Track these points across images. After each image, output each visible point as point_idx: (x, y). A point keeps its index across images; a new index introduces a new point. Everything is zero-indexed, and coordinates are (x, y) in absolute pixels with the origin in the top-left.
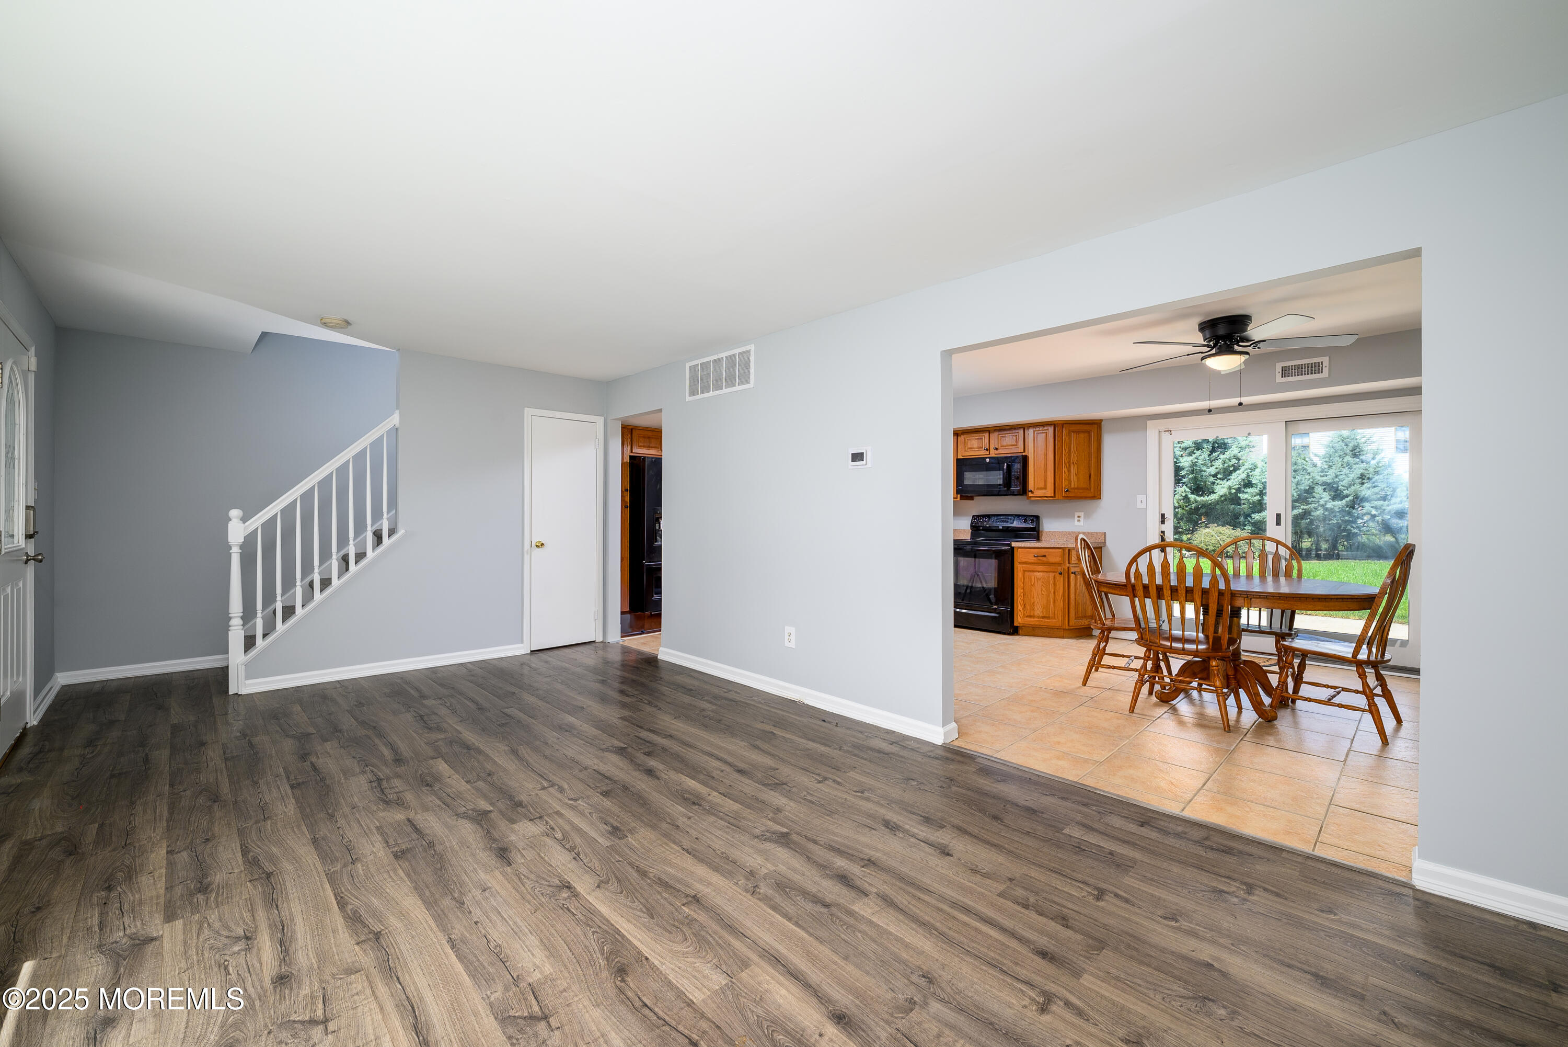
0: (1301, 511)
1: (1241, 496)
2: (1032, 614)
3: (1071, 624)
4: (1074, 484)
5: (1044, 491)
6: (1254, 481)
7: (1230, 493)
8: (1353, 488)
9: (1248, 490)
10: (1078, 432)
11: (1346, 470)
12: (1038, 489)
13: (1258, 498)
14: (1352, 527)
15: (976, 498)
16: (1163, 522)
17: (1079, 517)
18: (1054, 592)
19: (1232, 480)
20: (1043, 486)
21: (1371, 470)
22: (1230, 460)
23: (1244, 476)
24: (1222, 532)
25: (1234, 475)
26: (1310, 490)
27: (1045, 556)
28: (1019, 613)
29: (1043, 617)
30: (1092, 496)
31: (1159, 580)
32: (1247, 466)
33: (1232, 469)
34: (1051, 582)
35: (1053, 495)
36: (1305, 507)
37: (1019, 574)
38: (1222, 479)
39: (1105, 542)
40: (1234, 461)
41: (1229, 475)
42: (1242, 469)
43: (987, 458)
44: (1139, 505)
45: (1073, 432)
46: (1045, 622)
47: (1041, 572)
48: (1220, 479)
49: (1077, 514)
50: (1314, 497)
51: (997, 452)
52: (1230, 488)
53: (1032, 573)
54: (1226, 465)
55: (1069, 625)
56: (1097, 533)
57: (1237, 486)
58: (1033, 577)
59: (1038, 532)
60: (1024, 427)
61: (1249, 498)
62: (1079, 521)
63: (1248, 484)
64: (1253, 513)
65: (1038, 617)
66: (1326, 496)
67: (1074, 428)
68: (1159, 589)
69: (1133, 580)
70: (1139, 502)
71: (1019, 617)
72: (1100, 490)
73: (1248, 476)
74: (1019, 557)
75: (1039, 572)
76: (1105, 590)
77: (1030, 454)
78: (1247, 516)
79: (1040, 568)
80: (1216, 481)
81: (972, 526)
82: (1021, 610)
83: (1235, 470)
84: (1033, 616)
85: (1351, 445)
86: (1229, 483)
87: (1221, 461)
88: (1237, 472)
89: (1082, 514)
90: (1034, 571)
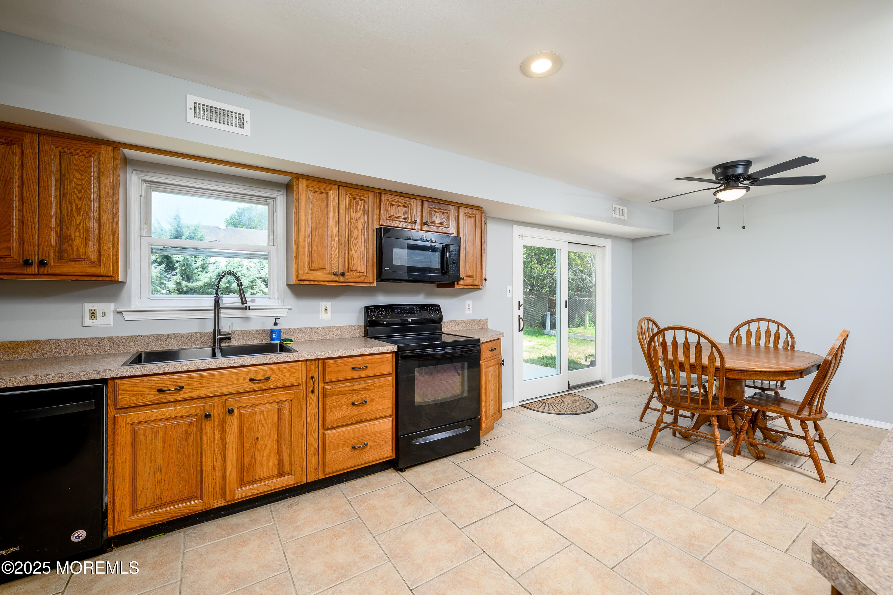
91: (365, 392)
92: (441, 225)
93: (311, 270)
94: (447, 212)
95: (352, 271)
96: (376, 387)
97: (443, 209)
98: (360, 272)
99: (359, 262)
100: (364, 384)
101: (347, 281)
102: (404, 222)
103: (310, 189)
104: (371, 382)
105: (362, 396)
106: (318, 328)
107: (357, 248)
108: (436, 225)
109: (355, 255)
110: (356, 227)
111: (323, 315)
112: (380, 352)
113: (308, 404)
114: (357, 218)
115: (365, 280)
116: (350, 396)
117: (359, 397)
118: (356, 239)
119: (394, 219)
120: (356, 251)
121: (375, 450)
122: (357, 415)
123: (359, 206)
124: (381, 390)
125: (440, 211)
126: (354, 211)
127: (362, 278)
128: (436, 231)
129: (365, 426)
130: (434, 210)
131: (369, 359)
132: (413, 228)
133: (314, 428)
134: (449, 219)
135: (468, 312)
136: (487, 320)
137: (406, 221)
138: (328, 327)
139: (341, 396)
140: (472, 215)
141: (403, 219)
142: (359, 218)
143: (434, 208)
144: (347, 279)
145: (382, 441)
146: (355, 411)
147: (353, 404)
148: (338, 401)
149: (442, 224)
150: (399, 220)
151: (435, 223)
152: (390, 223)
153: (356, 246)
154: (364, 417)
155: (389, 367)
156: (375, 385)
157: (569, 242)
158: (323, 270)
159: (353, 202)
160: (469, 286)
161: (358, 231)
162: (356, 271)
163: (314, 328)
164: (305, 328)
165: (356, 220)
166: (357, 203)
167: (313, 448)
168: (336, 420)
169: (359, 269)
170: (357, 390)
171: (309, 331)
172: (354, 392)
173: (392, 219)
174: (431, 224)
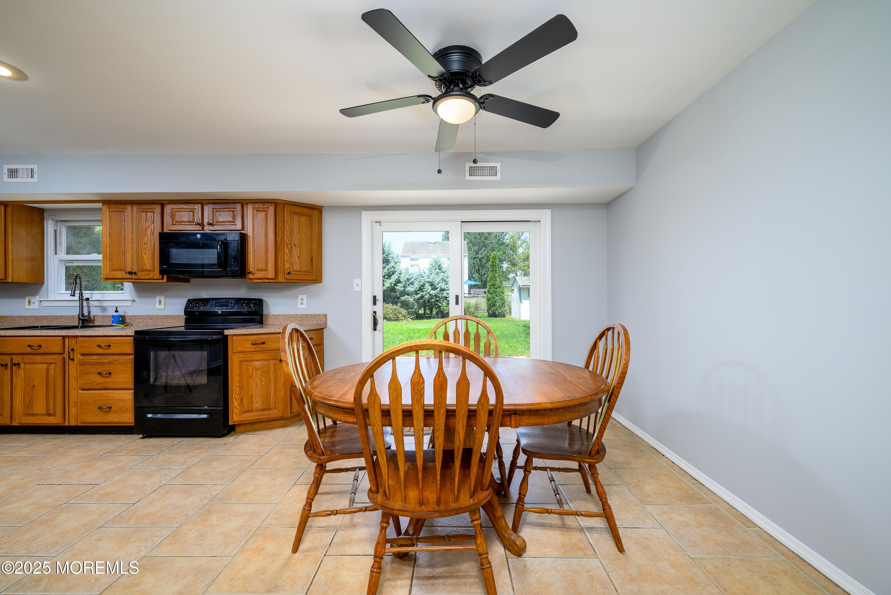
0: (420, 295)
1: (396, 287)
2: (250, 409)
3: (293, 411)
4: (297, 267)
5: (264, 272)
6: (401, 280)
7: (391, 286)
8: (440, 284)
9: (398, 284)
10: (300, 215)
11: (437, 276)
12: (258, 270)
13: (403, 289)
14: (439, 303)
15: (193, 280)
16: (375, 303)
17: (302, 299)
18: (275, 381)
19: (392, 279)
20: (264, 268)
21: (445, 276)
22: (391, 269)
23: (397, 277)
24: (388, 307)
25: (393, 277)
26: (423, 285)
27: (264, 343)
28: (235, 410)
29: (263, 410)
30: (315, 279)
31: (407, 399)
32: (398, 272)
33: (391, 273)
34: (272, 370)
35: (274, 277)
36: (422, 294)
37: (234, 365)
38: (387, 279)
39: (326, 324)
40: (393, 269)
41: (390, 277)
42: (396, 273)
43: (198, 233)
44: (356, 289)
45: (295, 214)
46: (265, 415)
47: (260, 360)
48: (386, 278)
49: (300, 297)
50: (425, 289)
51: (211, 228)
52: (391, 283)
53: (249, 363)
54: (389, 271)
55: (291, 413)
56: (318, 315)
57: (394, 283)
58: (250, 368)
59: (262, 316)
60: (243, 203)
61: (400, 289)
62: (302, 304)
63: (398, 281)
64: (401, 296)
65: (258, 410)
66: (430, 288)
67: (295, 209)
68: (408, 414)
69: (365, 400)
70: (355, 285)
71: (234, 415)
72: (321, 274)
73: (399, 277)
74: (234, 346)
75: (257, 360)
76: (323, 412)
77: (249, 231)
78: (399, 298)
79: (259, 356)
80: (385, 280)
81: (186, 312)
82: (237, 406)
83: (393, 274)
84: (252, 411)
85: (438, 264)
86: (391, 281)
87: (387, 269)
88: (394, 275)
89: (305, 297)
90: (252, 361)
91: (109, 365)
92: (228, 224)
93: (112, 270)
94: (234, 210)
95: (143, 270)
96: (118, 362)
97: (229, 208)
98: (150, 271)
99: (149, 262)
100: (108, 359)
101: (139, 278)
102: (190, 225)
103: (111, 210)
104: (114, 359)
105: (107, 368)
106: (152, 316)
107: (146, 251)
108: (223, 224)
109: (145, 257)
110: (146, 235)
111: (158, 306)
112: (120, 334)
113: (70, 368)
114: (147, 227)
115: (153, 276)
116: (97, 367)
117: (104, 369)
118: (145, 244)
119: (180, 224)
120: (146, 254)
121: (118, 414)
122: (103, 383)
123: (148, 217)
124: (123, 366)
125: (227, 210)
126: (144, 222)
127: (151, 275)
128: (221, 229)
129: (109, 393)
130: (220, 210)
131: (112, 340)
132: (198, 229)
133: (74, 387)
134: (234, 217)
135: (300, 306)
136: (325, 316)
137: (192, 224)
138: (160, 316)
139: (90, 366)
140: (263, 209)
141: (189, 222)
142: (148, 227)
143: (220, 208)
144: (139, 277)
145: (124, 408)
146: (100, 379)
147: (99, 374)
148: (88, 370)
149: (229, 222)
150: (185, 224)
151: (221, 222)
152: (175, 227)
153: (146, 249)
154: (108, 386)
155: (129, 348)
156: (117, 361)
157: (462, 222)
158: (120, 270)
159: (144, 214)
160: (263, 280)
161: (148, 238)
162: (146, 270)
163: (150, 316)
164: (143, 316)
165: (146, 229)
166: (146, 215)
167: (74, 402)
168: (87, 384)
169: (149, 268)
170: (103, 363)
171: (146, 318)
172: (100, 364)
173: (178, 224)
174: (217, 224)
